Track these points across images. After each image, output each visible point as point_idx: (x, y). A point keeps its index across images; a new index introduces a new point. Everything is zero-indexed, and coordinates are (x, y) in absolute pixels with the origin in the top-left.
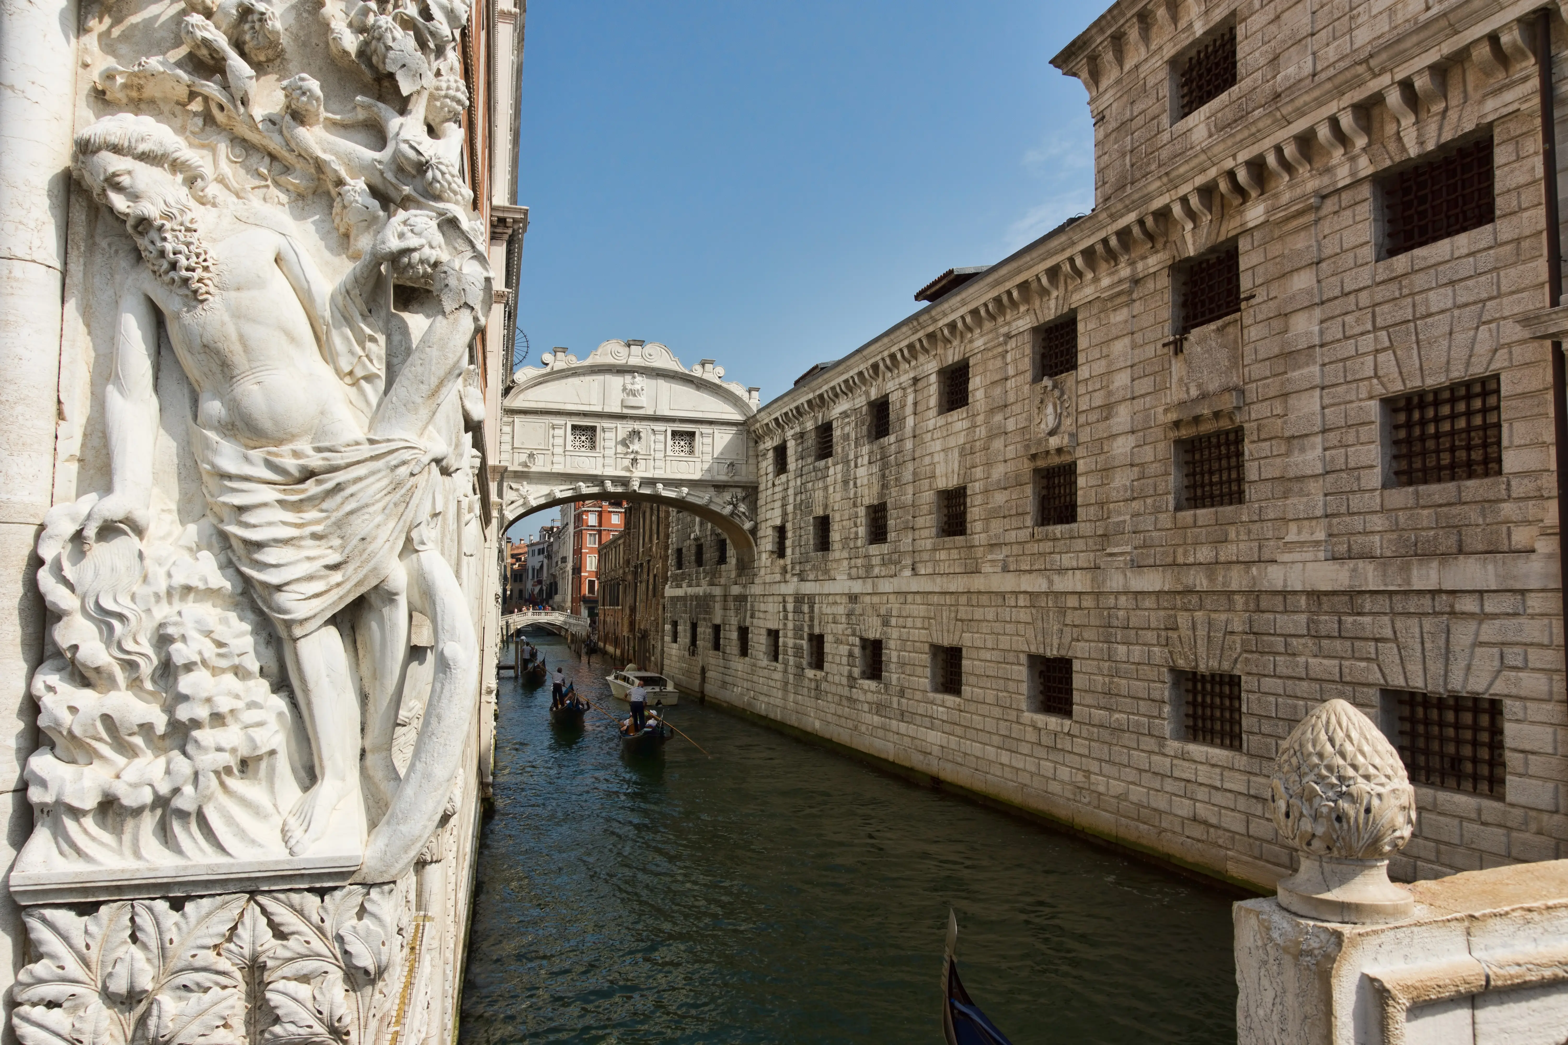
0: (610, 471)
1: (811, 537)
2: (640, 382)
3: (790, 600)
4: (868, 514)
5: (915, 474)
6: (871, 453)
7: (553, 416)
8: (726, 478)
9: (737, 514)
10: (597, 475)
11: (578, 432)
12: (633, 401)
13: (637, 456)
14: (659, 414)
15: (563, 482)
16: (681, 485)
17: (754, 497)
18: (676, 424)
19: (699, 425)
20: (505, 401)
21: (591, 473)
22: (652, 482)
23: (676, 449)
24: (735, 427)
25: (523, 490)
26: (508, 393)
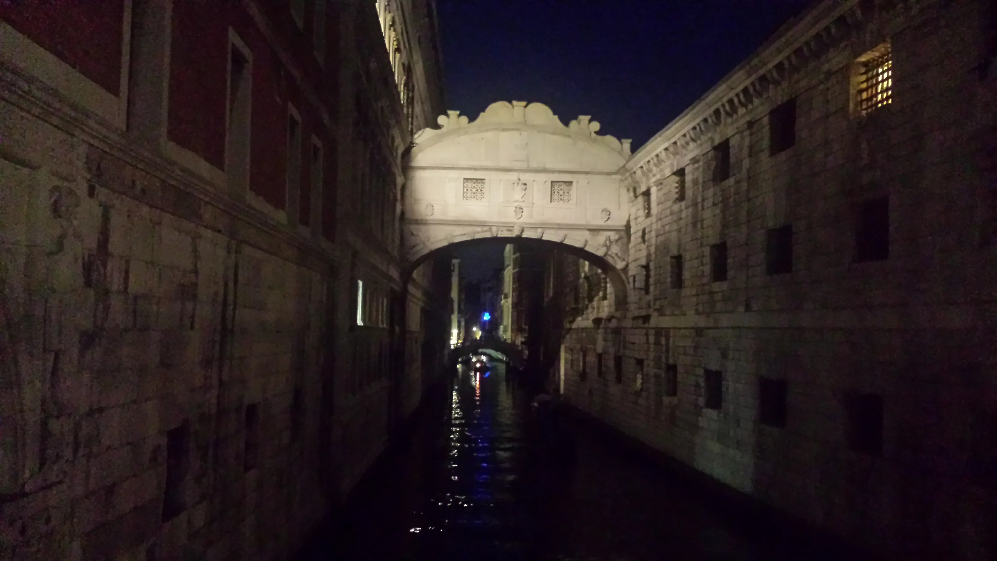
0: (495, 219)
1: (669, 275)
3: (652, 332)
4: (712, 253)
5: (749, 212)
6: (715, 194)
7: (447, 172)
8: (599, 222)
9: (610, 255)
10: (486, 222)
11: (469, 185)
12: (518, 155)
13: (520, 204)
14: (540, 166)
15: (456, 229)
16: (560, 229)
17: (626, 239)
18: (556, 175)
19: (576, 175)
20: (406, 160)
21: (481, 220)
22: (534, 227)
23: (556, 197)
24: (608, 177)
25: (423, 236)
26: (409, 152)
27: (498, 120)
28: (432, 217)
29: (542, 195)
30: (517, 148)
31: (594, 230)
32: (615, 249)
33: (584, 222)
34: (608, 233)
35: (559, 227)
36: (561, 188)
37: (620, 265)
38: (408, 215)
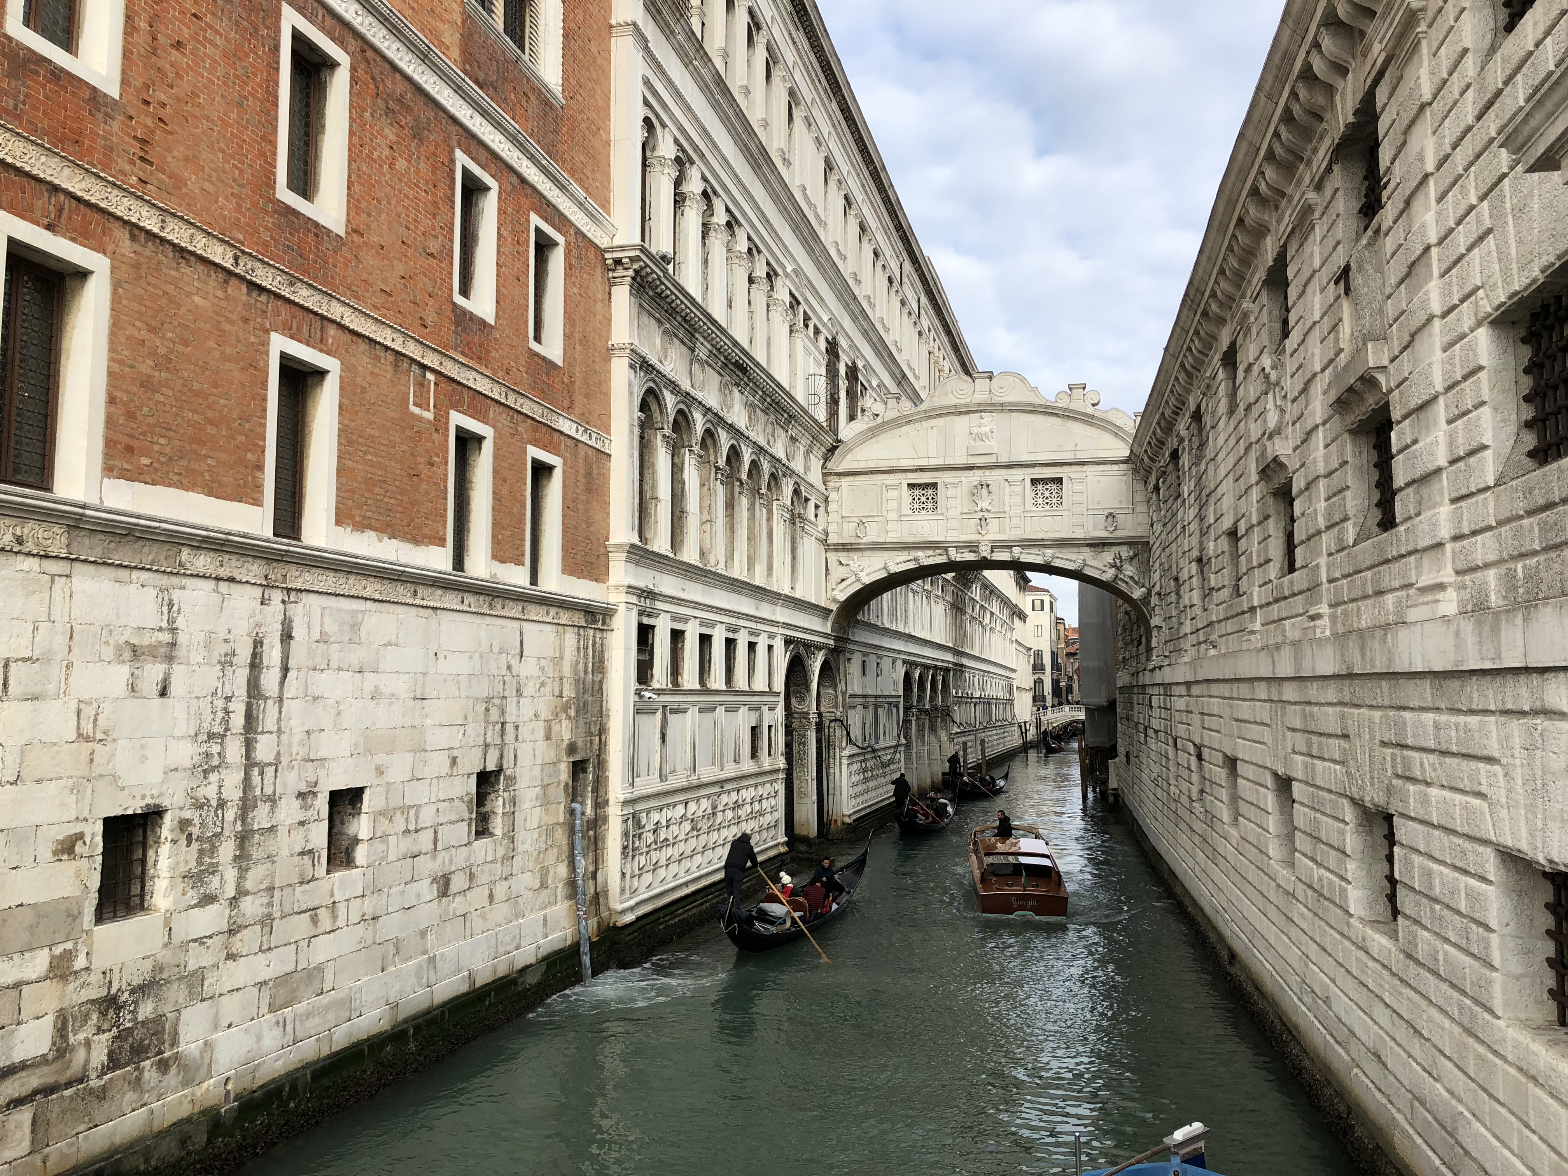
0: (953, 537)
2: (989, 422)
7: (886, 476)
8: (1104, 534)
9: (1121, 579)
10: (938, 542)
11: (917, 492)
12: (981, 448)
13: (986, 515)
14: (1015, 458)
15: (899, 553)
16: (1045, 546)
17: (1146, 555)
18: (1038, 470)
19: (1067, 469)
20: (830, 465)
21: (931, 539)
22: (1007, 545)
23: (1040, 501)
24: (1115, 467)
25: (854, 566)
26: (833, 454)
27: (951, 400)
28: (865, 540)
29: (1018, 500)
30: (980, 438)
31: (1098, 545)
32: (1129, 570)
33: (1079, 534)
34: (1117, 549)
35: (1043, 544)
36: (1047, 487)
37: (1137, 593)
38: (833, 539)
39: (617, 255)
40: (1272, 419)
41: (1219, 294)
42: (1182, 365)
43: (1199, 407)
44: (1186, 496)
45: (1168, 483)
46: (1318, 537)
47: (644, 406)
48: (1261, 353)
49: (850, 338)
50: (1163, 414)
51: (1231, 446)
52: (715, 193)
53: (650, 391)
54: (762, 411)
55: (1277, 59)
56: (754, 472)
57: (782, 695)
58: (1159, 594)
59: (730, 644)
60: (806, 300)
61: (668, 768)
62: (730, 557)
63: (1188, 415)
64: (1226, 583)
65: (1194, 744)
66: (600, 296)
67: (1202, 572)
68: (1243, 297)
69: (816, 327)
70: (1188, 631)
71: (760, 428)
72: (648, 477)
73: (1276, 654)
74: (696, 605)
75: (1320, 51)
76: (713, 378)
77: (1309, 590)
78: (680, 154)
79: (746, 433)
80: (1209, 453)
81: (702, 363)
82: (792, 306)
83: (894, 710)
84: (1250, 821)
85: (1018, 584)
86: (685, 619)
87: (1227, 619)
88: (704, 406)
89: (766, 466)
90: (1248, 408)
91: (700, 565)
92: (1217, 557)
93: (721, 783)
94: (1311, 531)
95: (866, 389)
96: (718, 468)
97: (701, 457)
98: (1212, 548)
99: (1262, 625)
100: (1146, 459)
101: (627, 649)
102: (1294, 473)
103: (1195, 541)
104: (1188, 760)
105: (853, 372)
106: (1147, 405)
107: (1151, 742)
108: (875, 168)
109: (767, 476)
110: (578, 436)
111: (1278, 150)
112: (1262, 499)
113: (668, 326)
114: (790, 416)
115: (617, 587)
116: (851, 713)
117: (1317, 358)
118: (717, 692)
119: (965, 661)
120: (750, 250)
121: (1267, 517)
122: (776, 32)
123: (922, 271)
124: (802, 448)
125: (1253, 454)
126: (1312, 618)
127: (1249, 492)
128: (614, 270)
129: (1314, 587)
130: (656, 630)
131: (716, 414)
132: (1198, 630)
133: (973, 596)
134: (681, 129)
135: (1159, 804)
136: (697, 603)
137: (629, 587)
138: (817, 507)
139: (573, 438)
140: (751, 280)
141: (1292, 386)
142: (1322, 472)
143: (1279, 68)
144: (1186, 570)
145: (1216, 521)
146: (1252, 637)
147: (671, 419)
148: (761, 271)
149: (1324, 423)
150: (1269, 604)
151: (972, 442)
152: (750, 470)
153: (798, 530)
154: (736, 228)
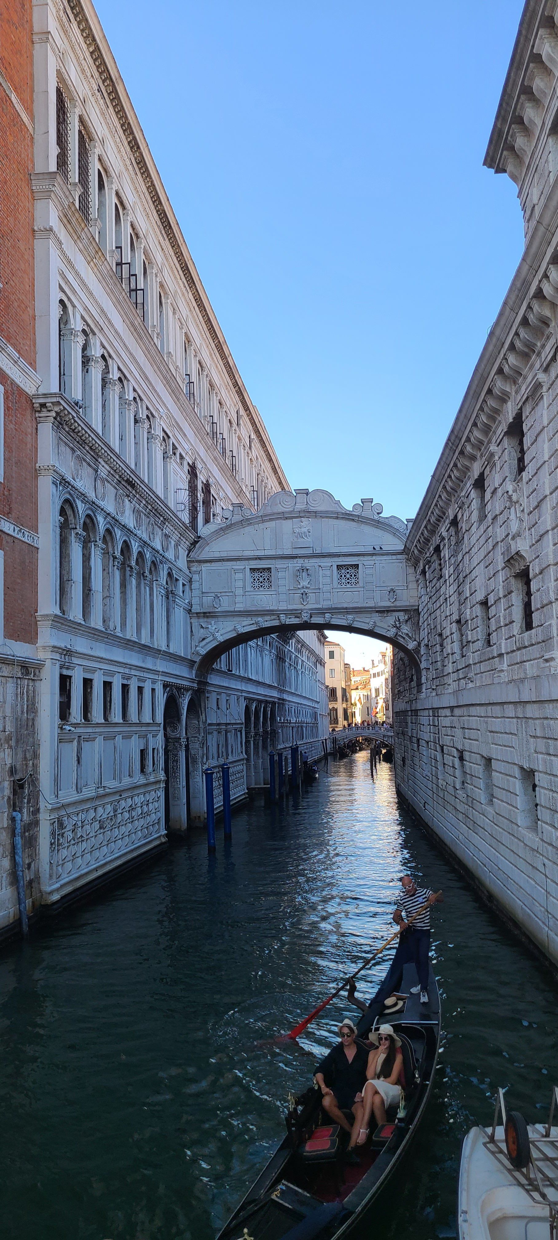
0: (283, 606)
2: (306, 524)
7: (234, 563)
8: (388, 604)
9: (400, 636)
10: (272, 611)
11: (256, 575)
12: (302, 542)
13: (306, 591)
14: (325, 551)
15: (245, 619)
16: (348, 613)
17: (416, 619)
18: (341, 559)
19: (361, 558)
20: (192, 554)
21: (268, 609)
22: (321, 612)
23: (343, 581)
24: (394, 557)
25: (212, 628)
26: (195, 546)
27: (280, 509)
28: (219, 610)
29: (328, 580)
30: (300, 535)
31: (384, 612)
32: (406, 629)
33: (371, 604)
34: (397, 614)
35: (347, 611)
36: (348, 571)
37: (411, 645)
38: (196, 609)
39: (42, 401)
40: (514, 527)
41: (472, 439)
42: (444, 487)
43: (456, 516)
44: (447, 578)
45: (432, 569)
46: (549, 606)
47: (62, 512)
48: (504, 481)
49: (204, 462)
50: (429, 520)
51: (481, 544)
52: (110, 356)
53: (67, 501)
54: (145, 515)
55: (518, 284)
56: (140, 560)
57: (162, 725)
58: (427, 646)
59: (125, 688)
60: (174, 436)
61: (82, 782)
62: (124, 624)
63: (447, 521)
64: (479, 638)
65: (457, 750)
66: (29, 430)
67: (460, 630)
68: (489, 442)
69: (180, 454)
70: (451, 672)
71: (144, 528)
72: (65, 564)
73: (521, 685)
74: (101, 660)
75: (549, 281)
76: (111, 491)
77: (543, 641)
78: (86, 328)
79: (135, 532)
80: (465, 548)
81: (103, 480)
82: (164, 440)
83: (239, 733)
84: (502, 801)
85: (320, 640)
86: (93, 670)
87: (481, 662)
88: (105, 512)
89: (148, 555)
90: (495, 518)
91: (104, 630)
92: (472, 620)
93: (120, 792)
94: (545, 602)
95: (216, 499)
96: (115, 558)
97: (103, 549)
98: (468, 613)
99: (508, 666)
100: (416, 552)
101: (52, 694)
102: (530, 563)
103: (455, 608)
104: (453, 761)
105: (207, 487)
106: (418, 514)
107: (423, 749)
108: (219, 341)
109: (149, 563)
110: (15, 535)
111: (518, 344)
112: (506, 580)
113: (79, 453)
114: (165, 519)
115: (44, 647)
116: (209, 737)
117: (547, 486)
118: (116, 724)
119: (285, 696)
120: (135, 398)
121: (510, 593)
122: (150, 241)
123: (252, 416)
124: (173, 543)
125: (500, 549)
126: (547, 661)
127: (497, 575)
128: (40, 412)
129: (547, 640)
130: (73, 679)
131: (113, 518)
132: (458, 670)
133: (290, 649)
134: (86, 309)
135: (430, 793)
136: (102, 658)
137: (54, 647)
138: (184, 585)
139: (11, 536)
140: (136, 421)
141: (527, 503)
142: (552, 562)
143: (520, 290)
144: (448, 628)
145: (471, 595)
146: (502, 674)
147: (82, 521)
148: (142, 414)
149: (553, 529)
150: (513, 651)
151: (296, 539)
152: (137, 559)
153: (171, 602)
154: (125, 382)
